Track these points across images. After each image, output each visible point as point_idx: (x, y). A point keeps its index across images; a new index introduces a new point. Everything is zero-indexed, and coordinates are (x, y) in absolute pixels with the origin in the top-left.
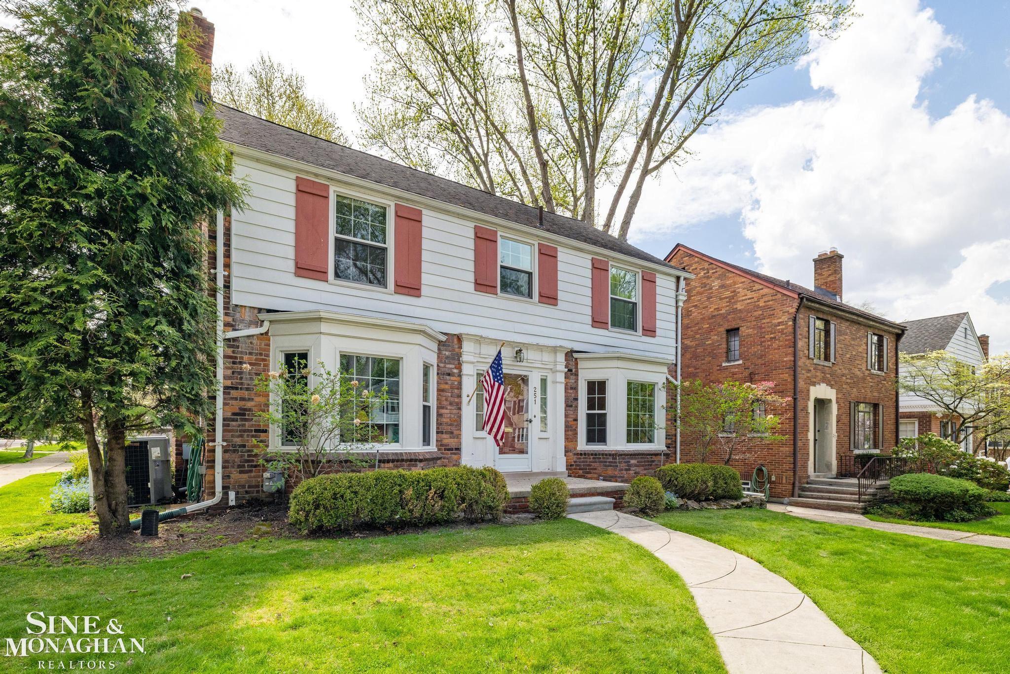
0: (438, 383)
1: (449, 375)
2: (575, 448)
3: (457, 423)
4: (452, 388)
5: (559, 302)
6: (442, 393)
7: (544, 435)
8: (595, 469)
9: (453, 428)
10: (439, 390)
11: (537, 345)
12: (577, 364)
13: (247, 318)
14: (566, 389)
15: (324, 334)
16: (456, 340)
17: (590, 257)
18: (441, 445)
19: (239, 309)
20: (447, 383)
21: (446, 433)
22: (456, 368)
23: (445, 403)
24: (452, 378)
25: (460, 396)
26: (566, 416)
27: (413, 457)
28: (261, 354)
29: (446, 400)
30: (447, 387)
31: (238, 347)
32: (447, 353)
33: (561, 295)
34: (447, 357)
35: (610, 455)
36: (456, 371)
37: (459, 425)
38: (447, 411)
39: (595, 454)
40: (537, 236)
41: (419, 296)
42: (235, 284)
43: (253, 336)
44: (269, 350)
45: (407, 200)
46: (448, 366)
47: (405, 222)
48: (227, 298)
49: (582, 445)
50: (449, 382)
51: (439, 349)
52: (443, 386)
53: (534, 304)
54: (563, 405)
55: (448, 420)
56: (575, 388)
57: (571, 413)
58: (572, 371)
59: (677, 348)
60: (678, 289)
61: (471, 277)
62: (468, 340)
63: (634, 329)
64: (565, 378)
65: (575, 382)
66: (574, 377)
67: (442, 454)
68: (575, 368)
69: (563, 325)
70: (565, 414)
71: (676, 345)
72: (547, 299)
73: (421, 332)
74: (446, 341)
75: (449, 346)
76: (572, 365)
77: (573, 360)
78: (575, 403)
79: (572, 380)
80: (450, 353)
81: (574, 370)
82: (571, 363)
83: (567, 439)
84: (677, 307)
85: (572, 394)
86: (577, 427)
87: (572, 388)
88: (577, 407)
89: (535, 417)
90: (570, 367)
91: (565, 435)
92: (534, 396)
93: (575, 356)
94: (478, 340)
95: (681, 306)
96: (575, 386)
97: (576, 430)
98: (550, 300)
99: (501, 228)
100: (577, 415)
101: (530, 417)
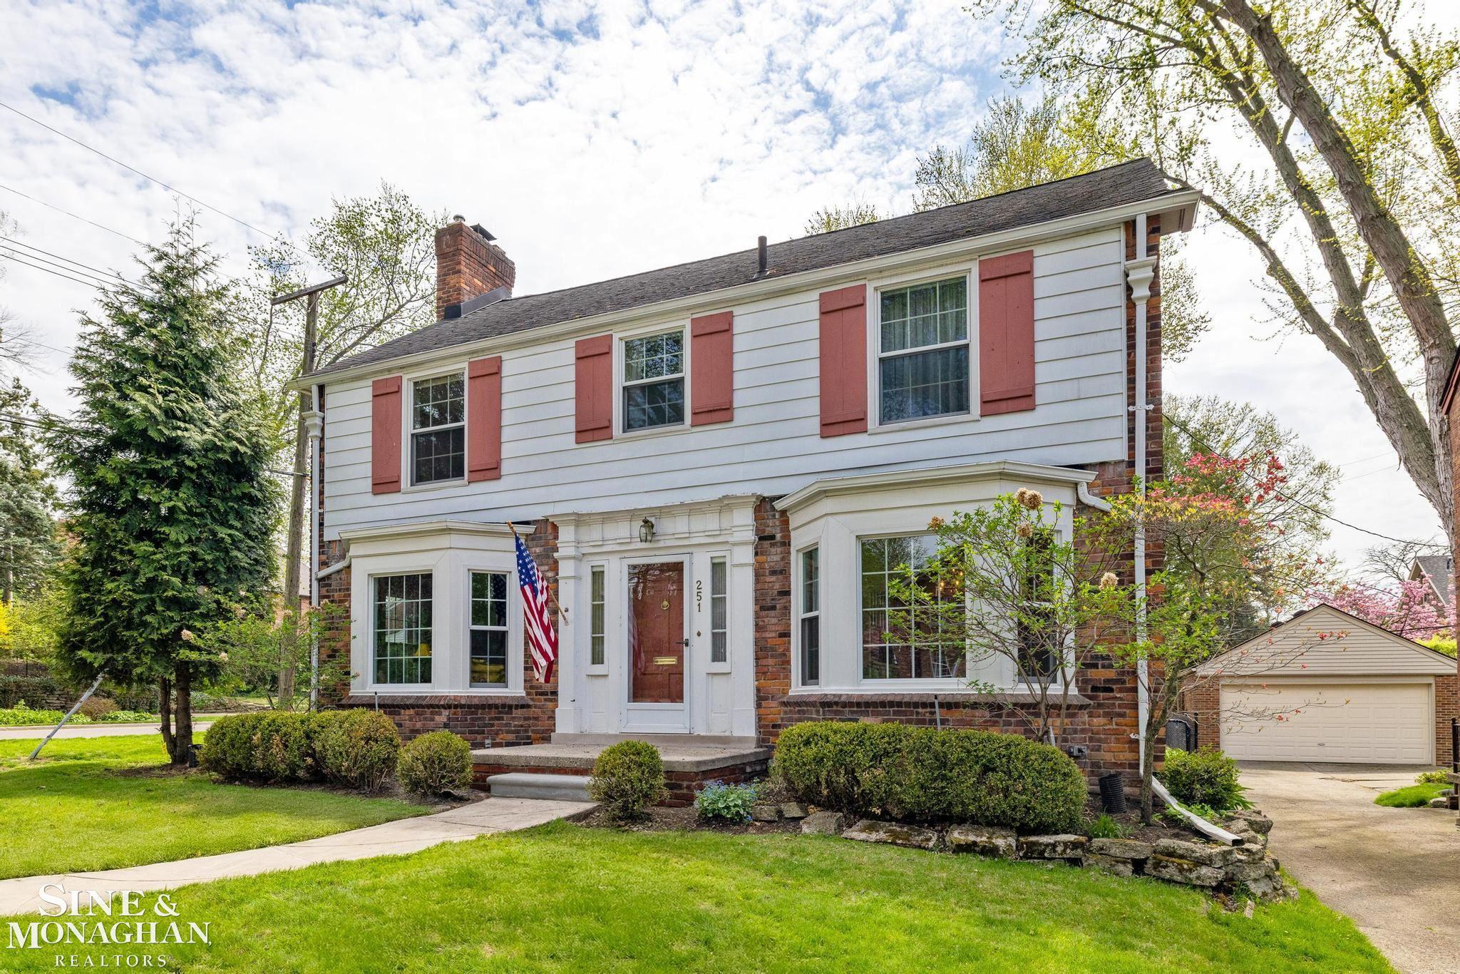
2: (785, 693)
5: (737, 413)
7: (719, 667)
11: (682, 504)
12: (786, 522)
13: (336, 553)
14: (758, 576)
16: (549, 528)
18: (532, 687)
19: (332, 545)
22: (550, 569)
26: (759, 628)
31: (331, 585)
32: (538, 550)
33: (739, 399)
36: (550, 574)
40: (689, 309)
41: (498, 477)
42: (327, 519)
43: (341, 570)
45: (483, 350)
47: (480, 381)
48: (322, 535)
49: (796, 685)
53: (686, 431)
54: (751, 608)
56: (781, 572)
57: (774, 621)
58: (773, 537)
59: (1132, 416)
60: (1131, 253)
61: (571, 424)
62: (566, 523)
63: (962, 406)
64: (756, 554)
65: (783, 559)
66: (779, 550)
67: (532, 699)
68: (782, 531)
69: (748, 453)
70: (757, 625)
71: (1131, 409)
72: (710, 414)
73: (448, 531)
74: (535, 533)
75: (540, 538)
76: (773, 527)
77: (774, 516)
78: (783, 600)
79: (774, 557)
80: (542, 549)
81: (778, 536)
82: (770, 522)
83: (765, 673)
84: (1131, 305)
85: (775, 583)
86: (788, 650)
87: (773, 573)
88: (787, 609)
89: (699, 634)
90: (769, 531)
91: (757, 666)
92: (695, 598)
93: (779, 505)
94: (579, 520)
95: (1141, 298)
96: (781, 568)
97: (785, 655)
98: (716, 416)
99: (619, 326)
100: (789, 625)
101: (686, 636)
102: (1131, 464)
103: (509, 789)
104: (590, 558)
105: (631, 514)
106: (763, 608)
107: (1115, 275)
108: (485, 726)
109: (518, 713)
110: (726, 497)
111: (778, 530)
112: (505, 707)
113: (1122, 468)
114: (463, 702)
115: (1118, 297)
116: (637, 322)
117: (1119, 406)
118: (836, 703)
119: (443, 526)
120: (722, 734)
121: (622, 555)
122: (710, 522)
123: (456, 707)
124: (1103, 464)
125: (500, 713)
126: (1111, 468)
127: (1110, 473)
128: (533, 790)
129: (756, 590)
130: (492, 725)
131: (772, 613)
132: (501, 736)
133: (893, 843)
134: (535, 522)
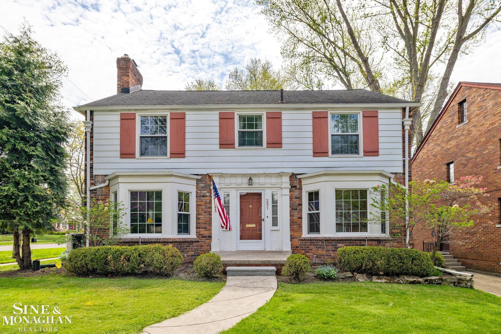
0: (197, 201)
1: (203, 196)
2: (300, 236)
3: (209, 222)
4: (206, 204)
5: (283, 145)
6: (199, 207)
7: (275, 228)
8: (311, 250)
9: (207, 226)
10: (197, 205)
11: (264, 174)
12: (300, 182)
13: (100, 180)
14: (291, 198)
15: (121, 183)
16: (207, 178)
17: (311, 112)
18: (199, 235)
19: (97, 177)
20: (202, 201)
21: (202, 228)
22: (208, 192)
23: (201, 212)
24: (205, 198)
25: (210, 208)
26: (291, 216)
27: (166, 241)
28: (106, 195)
29: (202, 210)
30: (202, 203)
31: (96, 193)
32: (202, 185)
33: (284, 141)
34: (202, 187)
35: (320, 240)
36: (208, 194)
37: (210, 224)
38: (203, 216)
39: (311, 240)
40: (265, 108)
41: (184, 157)
42: (95, 166)
43: (103, 187)
44: (109, 193)
45: (177, 109)
46: (203, 192)
47: (175, 120)
48: (91, 172)
49: (305, 234)
50: (204, 201)
51: (197, 183)
52: (199, 203)
53: (264, 149)
54: (288, 209)
55: (203, 221)
56: (299, 198)
57: (296, 213)
58: (296, 187)
59: (404, 161)
60: (404, 117)
61: (218, 141)
62: (216, 176)
63: (357, 153)
64: (290, 192)
65: (299, 194)
66: (298, 191)
67: (200, 239)
68: (299, 185)
69: (287, 159)
70: (290, 215)
71: (404, 159)
72: (274, 145)
73: (171, 175)
74: (201, 179)
75: (203, 181)
76: (296, 183)
77: (296, 180)
78: (300, 207)
79: (296, 193)
80: (204, 185)
81: (298, 186)
82: (295, 182)
83: (293, 230)
84: (404, 131)
85: (297, 202)
86: (301, 223)
87: (296, 198)
88: (301, 210)
89: (267, 217)
90: (294, 185)
91: (290, 228)
92: (266, 205)
93: (298, 177)
94: (221, 175)
95: (407, 129)
96: (299, 196)
97: (300, 224)
98: (276, 145)
99: (237, 110)
100: (302, 215)
101: (263, 217)
102: (404, 174)
103: (235, 273)
104: (223, 189)
105: (244, 175)
106: (292, 209)
107: (400, 121)
108: (185, 249)
109: (195, 244)
110: (282, 172)
111: (298, 184)
112: (191, 242)
113: (401, 175)
114: (178, 240)
115: (400, 128)
116: (245, 109)
117: (401, 158)
118: (330, 240)
119: (170, 173)
120: (276, 250)
121: (237, 189)
122: (274, 180)
123: (175, 242)
124: (396, 173)
125: (189, 244)
126: (398, 174)
127: (398, 176)
128: (246, 273)
129: (290, 203)
130: (187, 249)
131: (296, 211)
132: (190, 253)
133: (390, 282)
134: (201, 175)
